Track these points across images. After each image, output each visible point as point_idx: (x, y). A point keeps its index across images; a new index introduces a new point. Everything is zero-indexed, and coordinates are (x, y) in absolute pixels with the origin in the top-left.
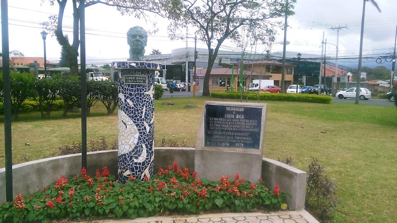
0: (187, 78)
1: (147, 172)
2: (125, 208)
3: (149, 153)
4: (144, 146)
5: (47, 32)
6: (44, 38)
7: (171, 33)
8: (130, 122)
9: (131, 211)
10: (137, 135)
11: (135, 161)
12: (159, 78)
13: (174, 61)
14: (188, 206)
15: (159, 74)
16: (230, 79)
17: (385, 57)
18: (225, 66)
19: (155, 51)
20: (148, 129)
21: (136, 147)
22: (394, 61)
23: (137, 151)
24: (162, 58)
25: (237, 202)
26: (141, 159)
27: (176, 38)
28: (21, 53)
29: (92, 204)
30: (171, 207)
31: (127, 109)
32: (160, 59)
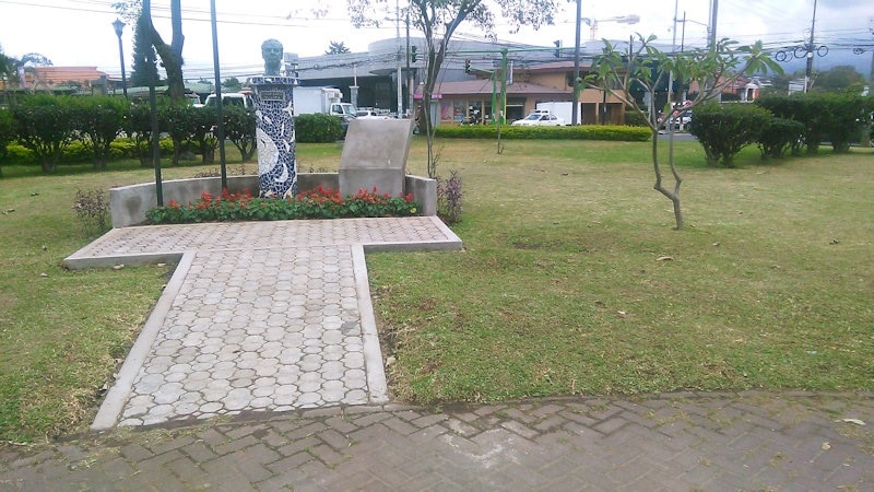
0: (400, 104)
1: (289, 192)
2: (267, 210)
3: (292, 174)
4: (285, 165)
5: (123, 21)
6: (119, 33)
7: (354, 14)
8: (269, 140)
9: (272, 213)
10: (277, 154)
11: (276, 180)
12: (342, 104)
13: (373, 68)
14: (324, 211)
15: (341, 95)
16: (490, 103)
17: (795, 49)
18: (480, 75)
19: (336, 45)
20: (288, 148)
21: (276, 167)
22: (810, 55)
23: (278, 171)
24: (347, 62)
25: (370, 208)
26: (282, 179)
27: (365, 23)
28: (45, 59)
29: (237, 209)
30: (308, 212)
31: (266, 127)
32: (344, 65)
